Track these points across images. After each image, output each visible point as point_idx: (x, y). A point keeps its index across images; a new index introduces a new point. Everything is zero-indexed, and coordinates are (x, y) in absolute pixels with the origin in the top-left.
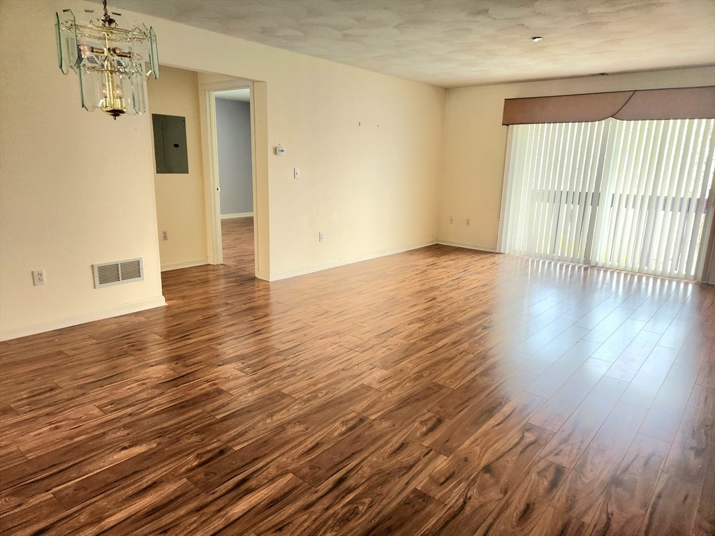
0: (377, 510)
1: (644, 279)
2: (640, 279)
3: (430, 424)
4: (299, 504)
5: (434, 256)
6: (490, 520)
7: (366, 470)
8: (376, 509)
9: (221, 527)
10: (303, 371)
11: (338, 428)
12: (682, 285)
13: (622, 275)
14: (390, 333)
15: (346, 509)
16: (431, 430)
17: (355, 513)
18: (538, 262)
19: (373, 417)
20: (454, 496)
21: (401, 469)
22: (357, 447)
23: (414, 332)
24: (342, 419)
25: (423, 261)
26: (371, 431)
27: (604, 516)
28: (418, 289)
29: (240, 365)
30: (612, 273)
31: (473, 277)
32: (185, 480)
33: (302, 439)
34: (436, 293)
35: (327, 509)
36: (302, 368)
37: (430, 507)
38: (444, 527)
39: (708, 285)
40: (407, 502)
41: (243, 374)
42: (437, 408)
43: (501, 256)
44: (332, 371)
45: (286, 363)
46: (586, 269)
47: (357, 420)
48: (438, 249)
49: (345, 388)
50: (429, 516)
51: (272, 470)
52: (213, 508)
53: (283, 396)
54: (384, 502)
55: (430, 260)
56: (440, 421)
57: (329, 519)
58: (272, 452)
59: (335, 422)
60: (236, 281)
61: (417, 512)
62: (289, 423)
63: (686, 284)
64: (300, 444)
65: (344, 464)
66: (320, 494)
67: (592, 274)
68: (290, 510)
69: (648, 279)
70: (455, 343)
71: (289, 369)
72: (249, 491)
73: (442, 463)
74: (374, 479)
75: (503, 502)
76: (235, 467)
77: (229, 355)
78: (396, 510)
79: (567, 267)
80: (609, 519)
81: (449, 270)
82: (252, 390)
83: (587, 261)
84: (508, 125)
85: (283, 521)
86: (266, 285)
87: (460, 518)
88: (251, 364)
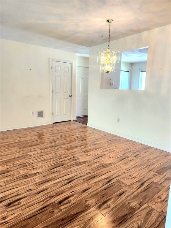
29: (79, 161)
41: (78, 157)
77: (84, 166)
82: (75, 152)
88: (75, 160)
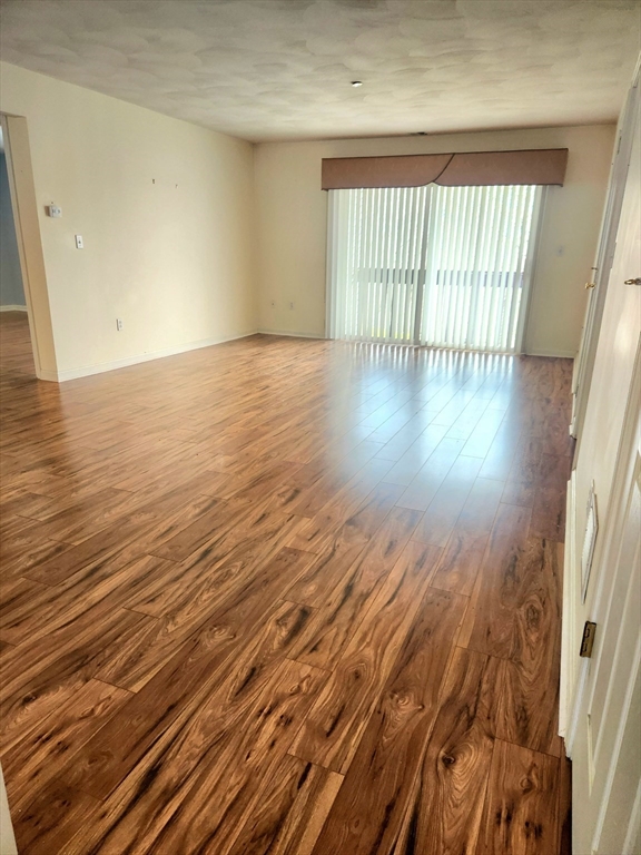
0: (251, 569)
1: (471, 355)
2: (467, 355)
3: (288, 495)
4: (166, 578)
5: (258, 345)
6: (359, 559)
7: (231, 541)
8: (248, 569)
9: (84, 610)
10: (132, 467)
11: (191, 512)
12: (504, 358)
13: (451, 353)
14: (226, 422)
15: (217, 575)
16: (291, 499)
17: (228, 575)
18: (369, 346)
19: (227, 498)
20: (323, 546)
21: (267, 534)
22: (217, 523)
23: (253, 419)
24: (193, 503)
25: (248, 352)
26: (228, 509)
27: (457, 541)
28: (246, 379)
30: (441, 351)
31: (304, 364)
32: (23, 579)
33: (153, 525)
34: (270, 381)
35: (198, 577)
36: (131, 463)
37: (302, 559)
38: (318, 571)
39: (526, 356)
40: (279, 558)
42: (292, 482)
43: (331, 342)
44: (169, 463)
45: (109, 461)
46: (416, 350)
47: (210, 502)
48: (260, 338)
49: (188, 476)
50: (302, 566)
51: (126, 556)
52: (68, 597)
53: (117, 492)
54: (256, 562)
55: (255, 350)
56: (297, 492)
57: (203, 583)
58: (120, 542)
59: (185, 506)
60: (11, 385)
61: (290, 564)
62: (132, 514)
63: (508, 357)
64: (151, 530)
65: (207, 539)
66: (187, 567)
67: (422, 354)
68: (158, 584)
69: (474, 354)
70: (298, 425)
71: (115, 467)
72: (104, 577)
73: (306, 525)
74: (240, 546)
75: (368, 545)
76: (80, 559)
78: (269, 566)
79: (398, 348)
80: (460, 541)
81: (278, 358)
83: (417, 341)
84: (327, 190)
85: (153, 593)
86: (54, 386)
87: (333, 560)
